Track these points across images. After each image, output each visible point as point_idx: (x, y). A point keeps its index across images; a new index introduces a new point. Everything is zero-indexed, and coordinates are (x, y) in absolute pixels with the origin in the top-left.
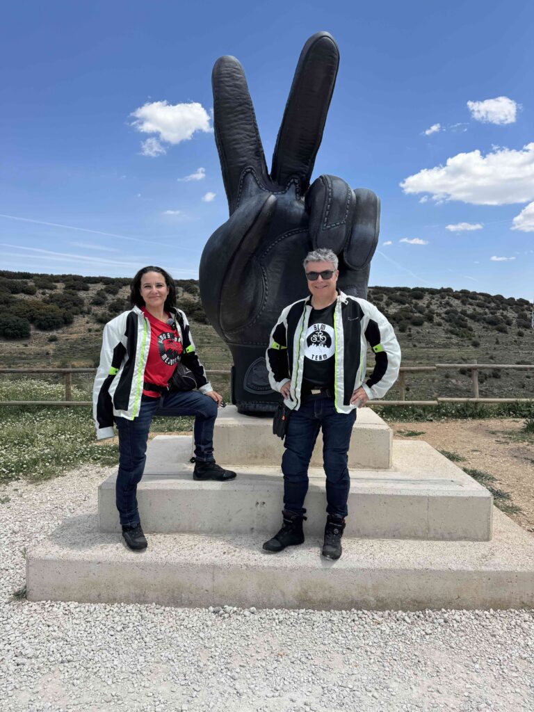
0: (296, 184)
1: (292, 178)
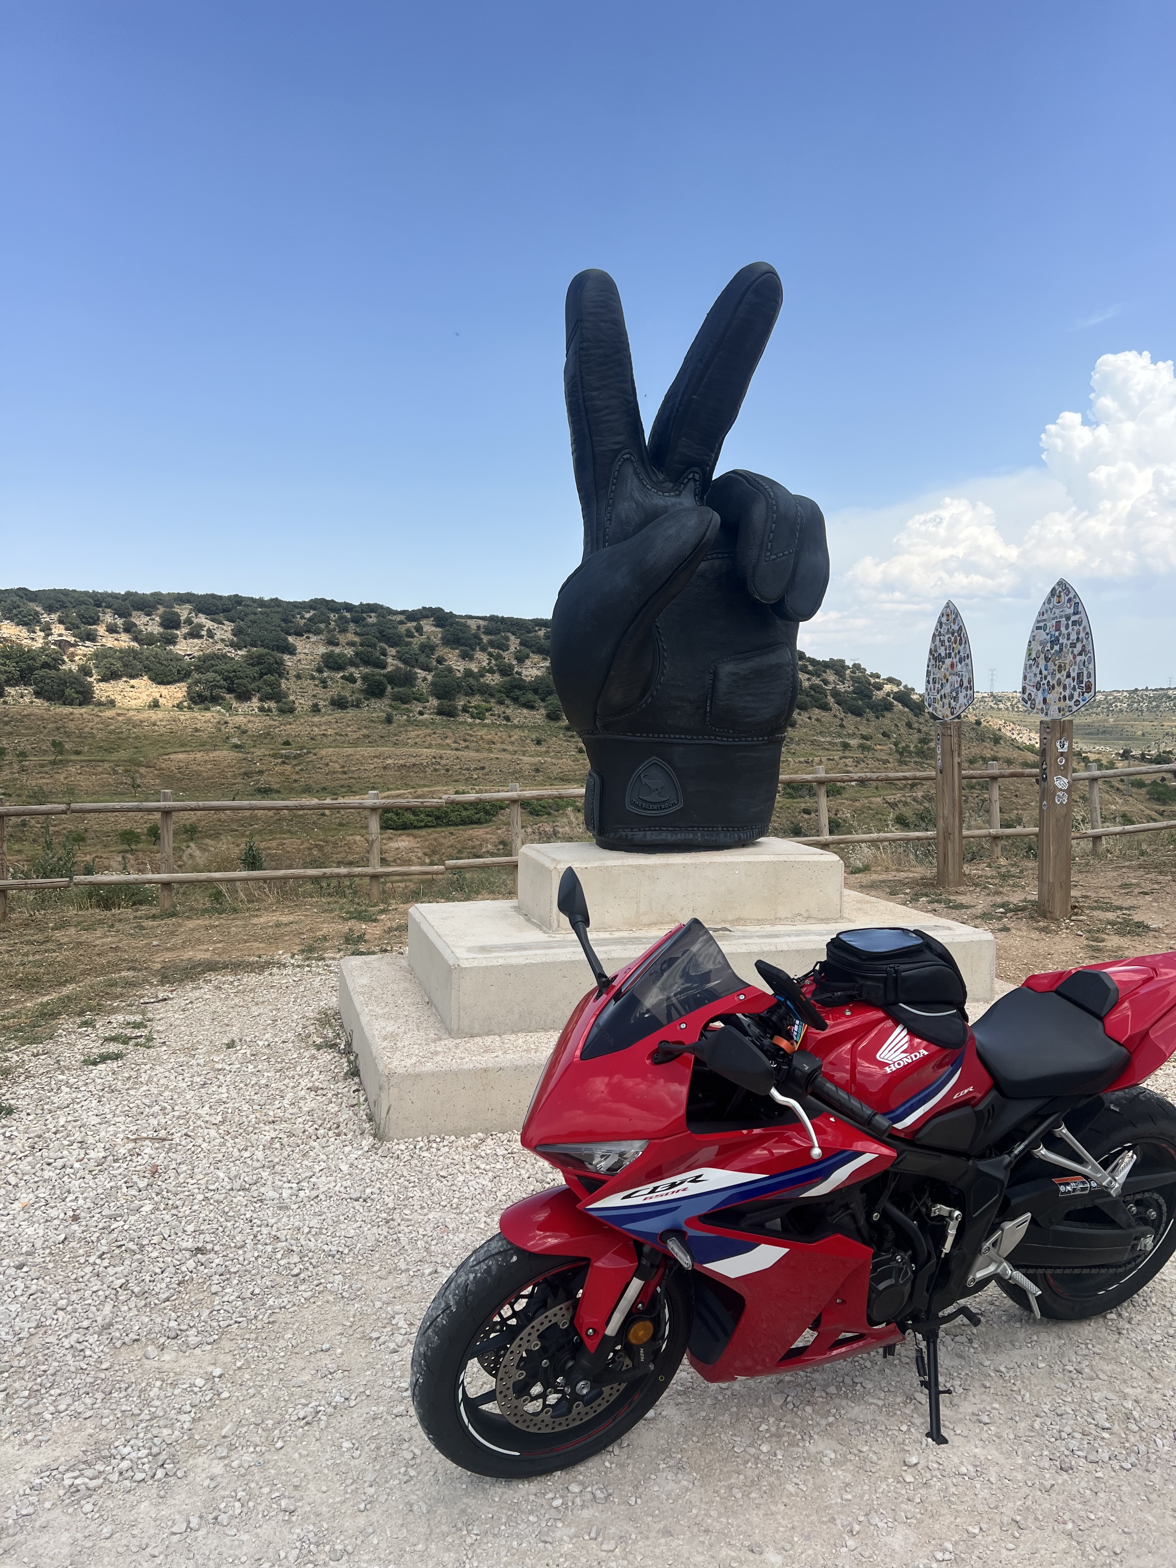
0: (694, 481)
1: (691, 472)
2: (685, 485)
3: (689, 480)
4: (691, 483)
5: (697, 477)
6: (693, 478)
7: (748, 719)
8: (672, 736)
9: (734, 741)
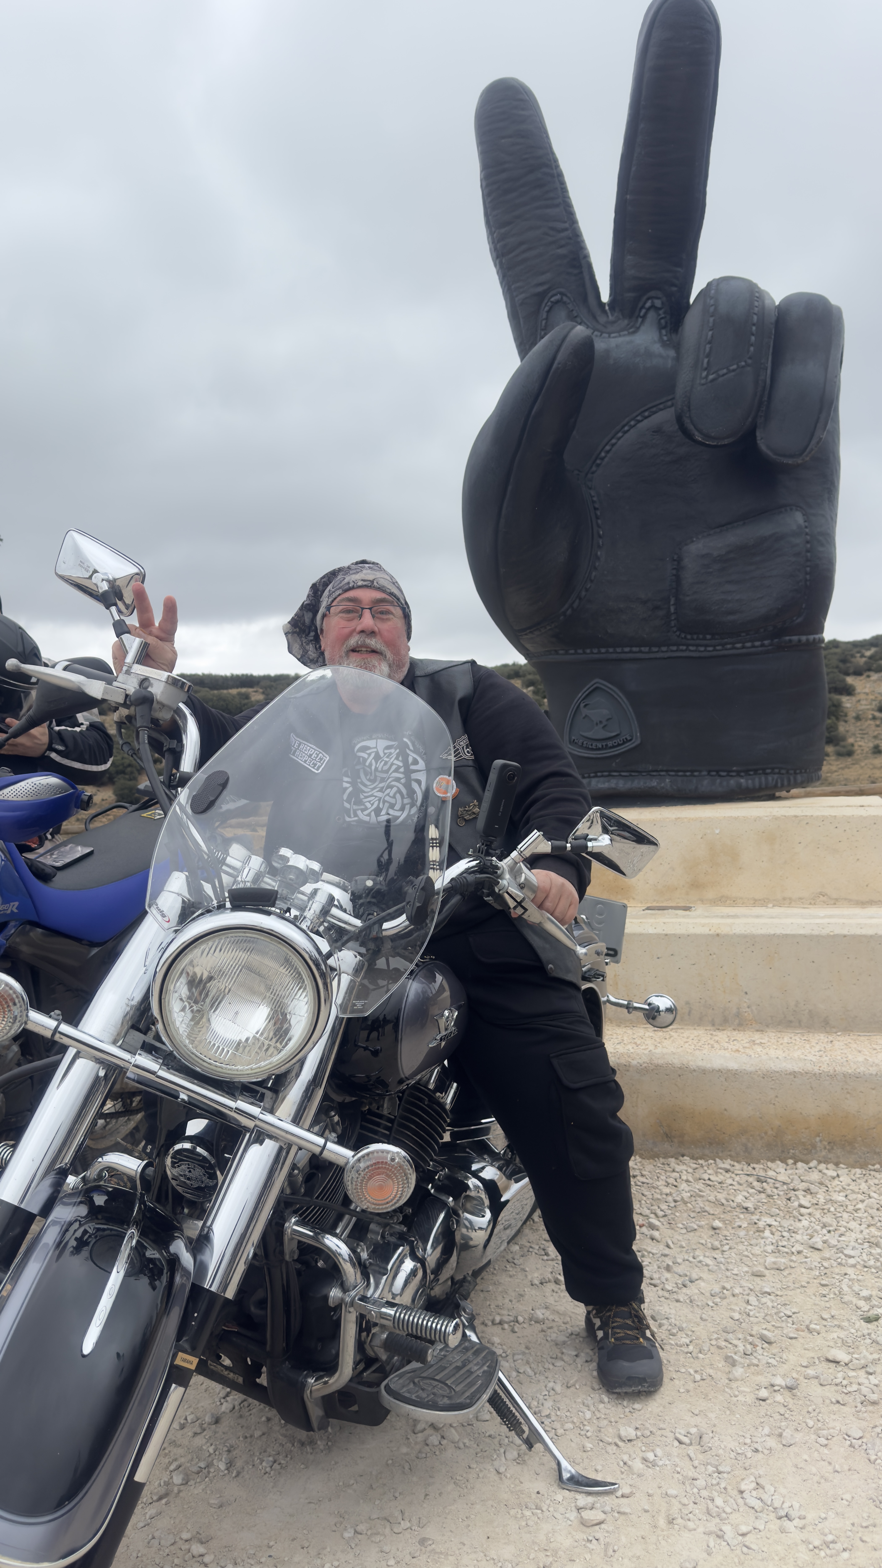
0: (657, 309)
1: (648, 299)
2: (644, 317)
3: (649, 309)
4: (652, 315)
5: (658, 303)
6: (653, 307)
7: (731, 618)
8: (619, 650)
9: (715, 650)
